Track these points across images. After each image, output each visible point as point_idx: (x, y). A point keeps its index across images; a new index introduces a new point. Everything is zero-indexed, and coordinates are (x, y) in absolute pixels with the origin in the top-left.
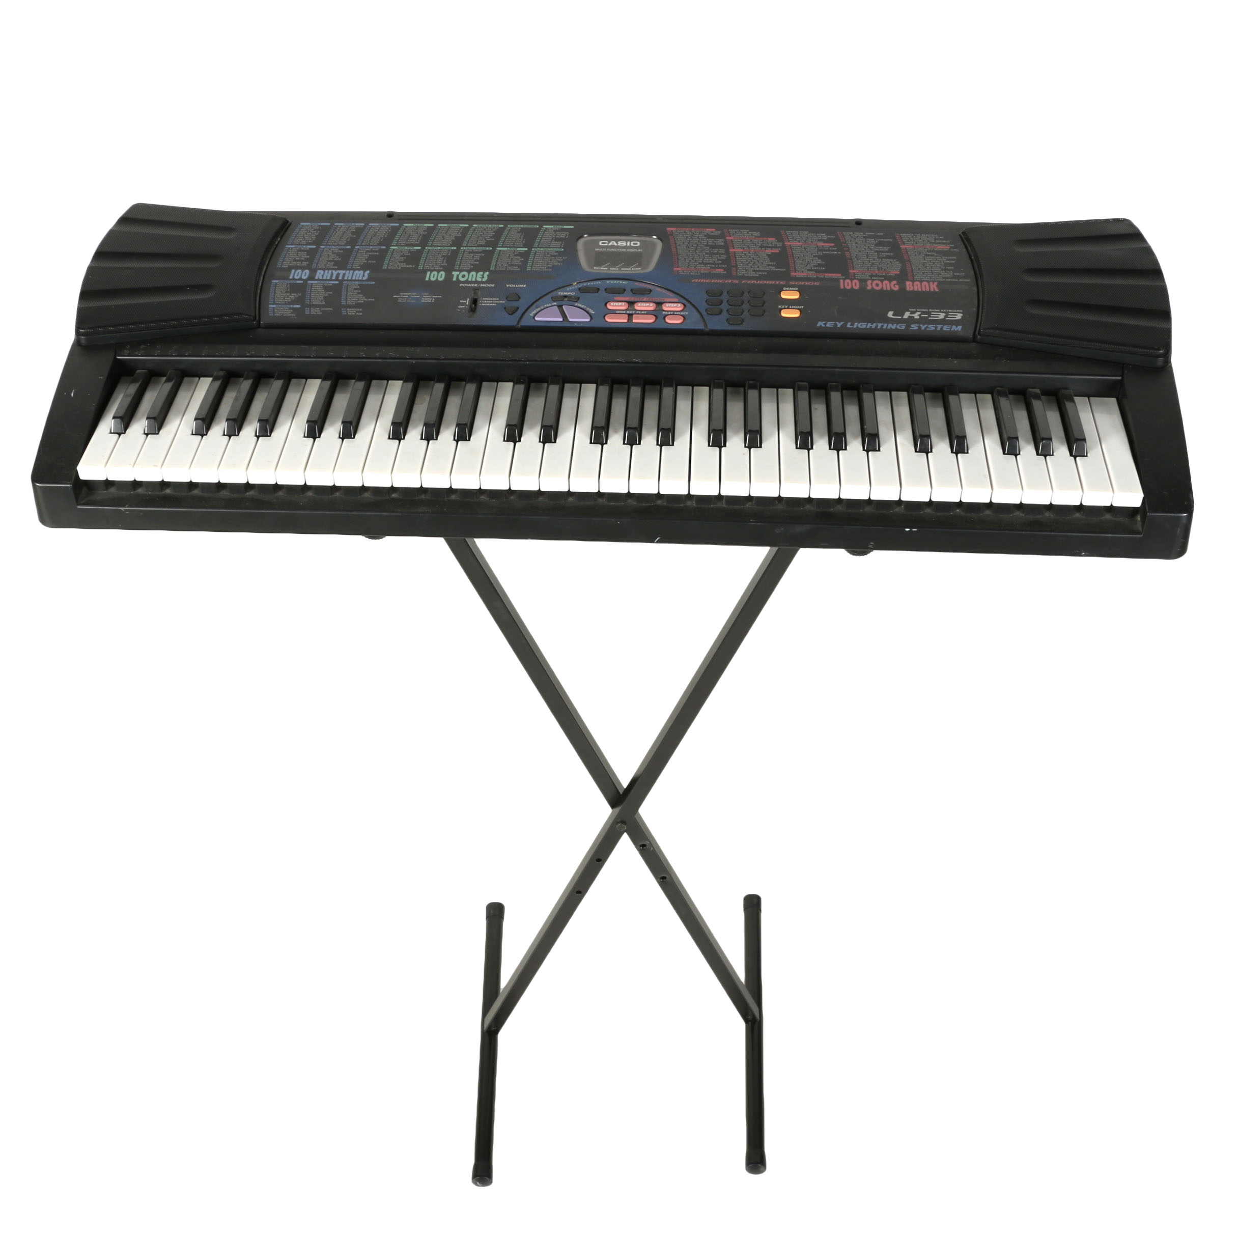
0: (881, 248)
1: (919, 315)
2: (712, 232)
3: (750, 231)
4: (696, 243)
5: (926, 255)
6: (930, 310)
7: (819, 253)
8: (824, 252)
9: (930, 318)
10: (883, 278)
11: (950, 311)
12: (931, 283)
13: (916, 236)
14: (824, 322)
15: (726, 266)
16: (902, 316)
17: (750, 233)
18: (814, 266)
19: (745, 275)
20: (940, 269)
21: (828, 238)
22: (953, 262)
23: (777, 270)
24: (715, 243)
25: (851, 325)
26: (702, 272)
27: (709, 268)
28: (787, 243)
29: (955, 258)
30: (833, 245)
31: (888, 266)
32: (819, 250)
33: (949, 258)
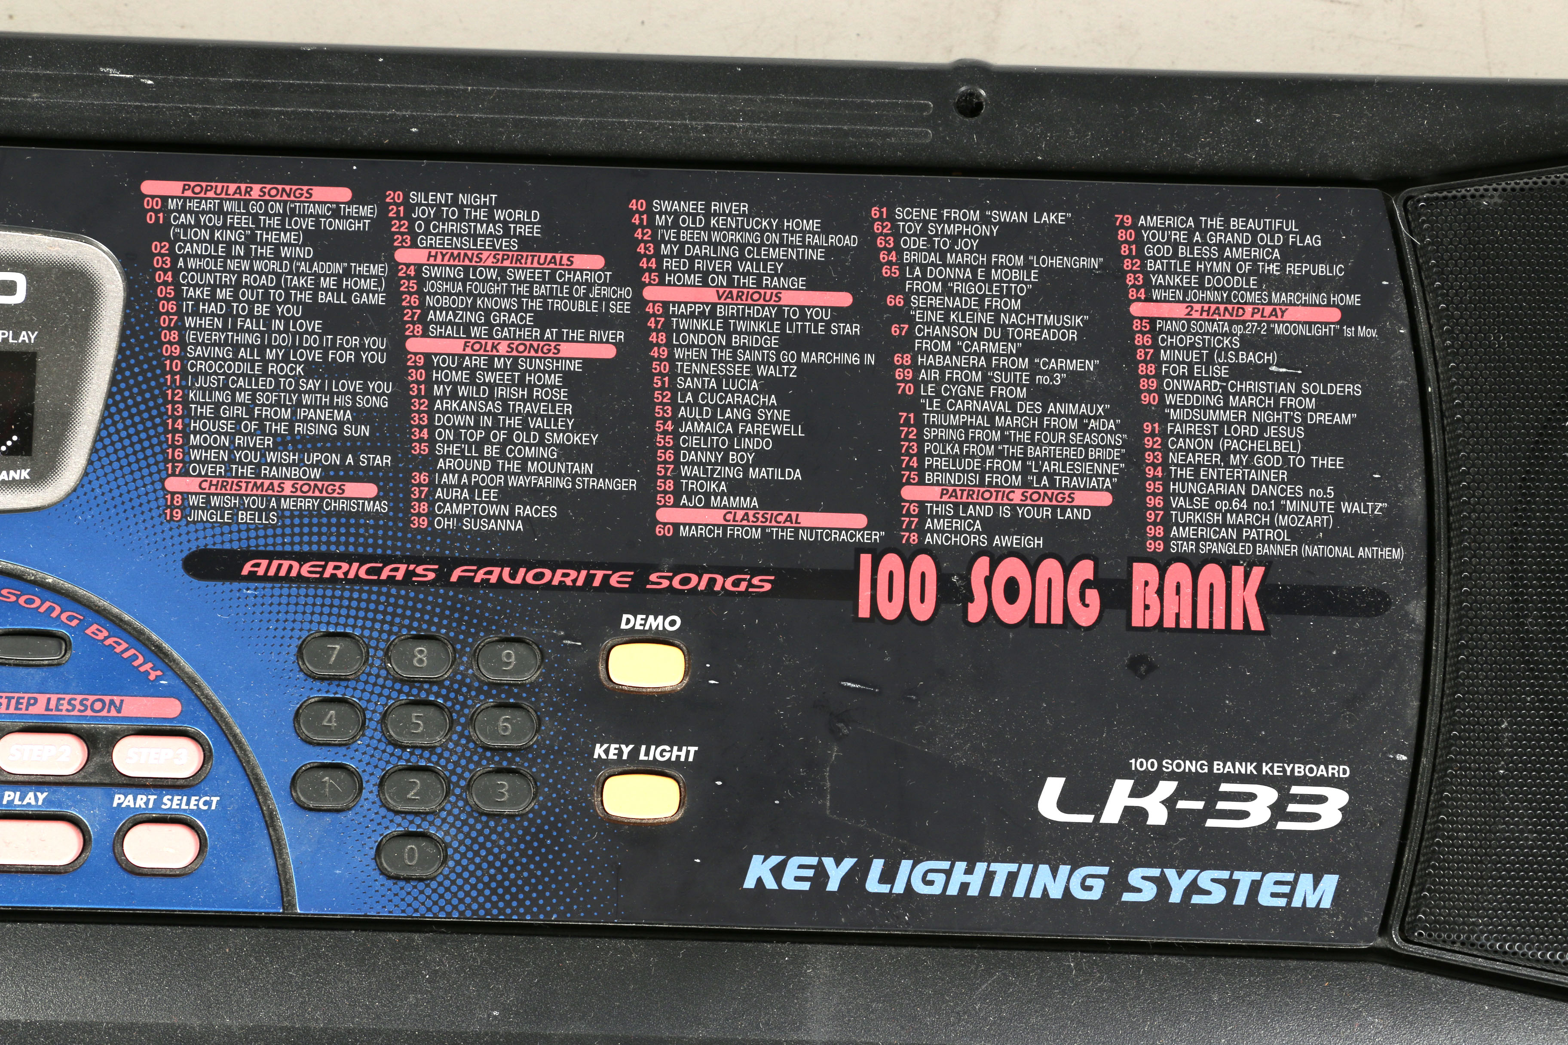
0: (1049, 320)
1: (1169, 803)
2: (336, 213)
3: (501, 204)
4: (266, 298)
5: (1239, 372)
6: (1218, 767)
7: (787, 356)
8: (806, 358)
9: (1211, 823)
10: (1038, 542)
11: (1300, 770)
12: (1238, 572)
13: (1204, 232)
14: (775, 860)
15: (387, 460)
16: (1098, 813)
17: (499, 214)
18: (762, 459)
19: (468, 525)
20: (1284, 475)
21: (830, 251)
22: (1346, 419)
23: (602, 484)
24: (348, 293)
25: (883, 880)
26: (285, 504)
27: (316, 473)
28: (651, 293)
29: (1355, 389)
30: (844, 299)
31: (1069, 452)
32: (787, 342)
33: (1337, 389)
